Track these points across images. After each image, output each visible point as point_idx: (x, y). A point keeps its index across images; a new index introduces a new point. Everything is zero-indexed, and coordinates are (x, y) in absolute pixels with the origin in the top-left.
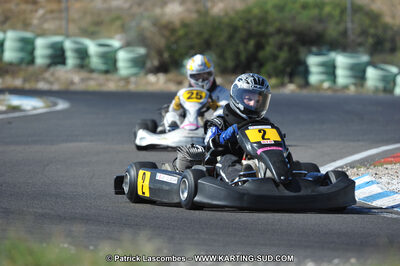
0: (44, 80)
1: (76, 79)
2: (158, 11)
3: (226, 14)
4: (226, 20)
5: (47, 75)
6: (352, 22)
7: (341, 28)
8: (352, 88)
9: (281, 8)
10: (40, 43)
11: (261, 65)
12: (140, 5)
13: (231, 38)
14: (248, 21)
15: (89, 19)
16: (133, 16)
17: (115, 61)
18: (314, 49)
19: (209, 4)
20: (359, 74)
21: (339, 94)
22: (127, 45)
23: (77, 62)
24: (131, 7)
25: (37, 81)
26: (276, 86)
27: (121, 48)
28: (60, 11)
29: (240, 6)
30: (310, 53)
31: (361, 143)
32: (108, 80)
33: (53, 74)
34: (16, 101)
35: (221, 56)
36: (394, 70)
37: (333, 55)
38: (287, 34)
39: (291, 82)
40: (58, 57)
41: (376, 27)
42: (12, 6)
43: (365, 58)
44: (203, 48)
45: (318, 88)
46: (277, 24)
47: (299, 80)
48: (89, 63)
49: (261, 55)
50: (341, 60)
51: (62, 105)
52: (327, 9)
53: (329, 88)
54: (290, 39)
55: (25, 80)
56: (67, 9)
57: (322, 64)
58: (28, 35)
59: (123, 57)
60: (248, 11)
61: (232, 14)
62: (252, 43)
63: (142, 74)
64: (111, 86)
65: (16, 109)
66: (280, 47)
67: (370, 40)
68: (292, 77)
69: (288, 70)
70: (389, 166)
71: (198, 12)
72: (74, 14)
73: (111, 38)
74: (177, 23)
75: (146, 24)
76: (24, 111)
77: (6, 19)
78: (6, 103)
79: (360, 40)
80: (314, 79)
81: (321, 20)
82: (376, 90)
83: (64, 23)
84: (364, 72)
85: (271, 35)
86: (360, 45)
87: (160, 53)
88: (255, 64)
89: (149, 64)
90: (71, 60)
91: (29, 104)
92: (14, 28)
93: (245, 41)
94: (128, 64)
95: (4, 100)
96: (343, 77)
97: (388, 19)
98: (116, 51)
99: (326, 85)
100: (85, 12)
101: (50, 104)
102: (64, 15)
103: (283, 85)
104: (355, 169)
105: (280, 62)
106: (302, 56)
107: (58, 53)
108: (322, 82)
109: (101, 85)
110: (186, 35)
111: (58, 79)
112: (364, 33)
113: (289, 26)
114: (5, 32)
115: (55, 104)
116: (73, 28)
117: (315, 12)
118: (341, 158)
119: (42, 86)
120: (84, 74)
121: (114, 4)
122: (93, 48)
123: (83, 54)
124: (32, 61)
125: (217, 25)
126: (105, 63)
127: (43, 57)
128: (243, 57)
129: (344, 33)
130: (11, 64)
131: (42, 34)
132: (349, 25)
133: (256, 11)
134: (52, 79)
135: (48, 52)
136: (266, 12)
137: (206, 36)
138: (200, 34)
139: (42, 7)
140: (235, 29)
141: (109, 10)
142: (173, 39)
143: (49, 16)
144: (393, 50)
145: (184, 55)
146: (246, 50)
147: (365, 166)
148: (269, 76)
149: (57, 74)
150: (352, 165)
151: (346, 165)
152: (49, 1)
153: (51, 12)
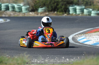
0: (4, 14)
1: (12, 14)
5: (5, 13)
8: (81, 14)
10: (3, 5)
11: (58, 9)
13: (50, 3)
17: (21, 9)
18: (71, 5)
20: (82, 11)
22: (24, 5)
23: (12, 9)
25: (2, 14)
26: (61, 15)
30: (70, 6)
31: (82, 28)
32: (20, 14)
33: (6, 13)
35: (48, 7)
36: (91, 10)
37: (76, 6)
38: (64, 1)
39: (65, 13)
40: (7, 8)
43: (84, 7)
44: (44, 5)
45: (72, 15)
47: (67, 13)
48: (15, 10)
49: (58, 7)
50: (78, 8)
51: (8, 20)
53: (75, 15)
54: (65, 3)
57: (73, 9)
59: (23, 8)
62: (55, 4)
63: (28, 12)
64: (21, 15)
66: (63, 5)
67: (85, 3)
70: (89, 34)
73: (20, 3)
79: (82, 3)
80: (71, 12)
82: (86, 15)
84: (83, 10)
85: (60, 2)
86: (82, 4)
87: (32, 7)
88: (56, 9)
89: (30, 9)
90: (11, 9)
93: (54, 3)
94: (25, 10)
96: (78, 12)
99: (74, 14)
101: (5, 20)
103: (63, 14)
104: (81, 35)
105: (62, 8)
106: (68, 7)
107: (7, 7)
108: (73, 13)
109: (18, 15)
110: (39, 2)
111: (7, 14)
112: (83, 1)
115: (7, 20)
116: (11, 1)
118: (77, 32)
119: (3, 16)
120: (14, 12)
122: (16, 6)
123: (13, 7)
124: (1, 10)
126: (19, 10)
127: (4, 8)
128: (53, 7)
129: (78, 1)
131: (3, 3)
134: (6, 14)
135: (5, 7)
137: (44, 2)
138: (42, 2)
142: (36, 3)
144: (90, 5)
145: (39, 7)
146: (54, 6)
147: (83, 34)
148: (60, 12)
149: (7, 13)
150: (80, 34)
151: (78, 34)
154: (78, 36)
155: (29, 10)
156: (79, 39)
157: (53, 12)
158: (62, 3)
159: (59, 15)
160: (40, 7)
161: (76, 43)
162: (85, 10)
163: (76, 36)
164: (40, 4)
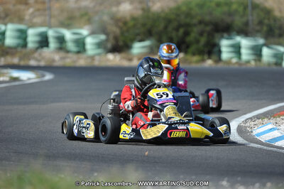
0: (34, 58)
1: (57, 57)
2: (114, 9)
3: (163, 11)
4: (163, 15)
5: (36, 55)
6: (252, 15)
7: (244, 19)
8: (253, 63)
9: (201, 6)
10: (31, 32)
11: (188, 47)
12: (101, 4)
13: (166, 27)
14: (178, 15)
15: (65, 15)
16: (97, 12)
17: (84, 45)
18: (225, 35)
19: (150, 4)
20: (257, 52)
21: (244, 67)
22: (92, 33)
26: (197, 62)
27: (89, 35)
28: (45, 10)
29: (173, 5)
30: (222, 37)
31: (264, 101)
32: (79, 58)
33: (40, 55)
34: (15, 74)
36: (282, 49)
37: (238, 39)
38: (206, 24)
39: (209, 58)
40: (44, 42)
41: (269, 19)
42: (10, 6)
43: (261, 41)
45: (228, 62)
46: (199, 18)
47: (214, 57)
48: (66, 46)
49: (189, 39)
50: (245, 43)
51: (48, 77)
52: (234, 7)
53: (237, 63)
54: (208, 28)
55: (21, 59)
56: (50, 8)
57: (232, 46)
58: (22, 27)
59: (90, 42)
60: (178, 8)
61: (167, 10)
62: (181, 31)
63: (103, 54)
64: (82, 62)
65: (16, 79)
66: (201, 34)
67: (265, 28)
68: (210, 54)
69: (206, 50)
71: (143, 9)
72: (55, 12)
73: (81, 28)
74: (128, 18)
75: (106, 18)
76: (22, 81)
77: (7, 15)
78: (9, 75)
79: (258, 28)
80: (226, 54)
81: (230, 14)
82: (269, 64)
83: (47, 18)
84: (261, 51)
85: (195, 25)
86: (258, 31)
87: (116, 38)
89: (109, 45)
90: (53, 44)
91: (26, 76)
92: (12, 22)
93: (177, 29)
94: (94, 47)
95: (7, 73)
96: (246, 54)
97: (277, 13)
98: (85, 38)
99: (234, 60)
100: (62, 10)
102: (47, 12)
103: (203, 60)
104: (260, 120)
105: (201, 44)
106: (216, 40)
108: (232, 58)
109: (74, 62)
110: (134, 26)
111: (43, 58)
112: (261, 23)
113: (207, 18)
114: (6, 24)
115: (43, 76)
116: (54, 21)
117: (225, 9)
118: (250, 112)
119: (33, 63)
120: (62, 54)
121: (84, 4)
122: (68, 35)
123: (61, 40)
124: (25, 45)
125: (156, 18)
126: (78, 46)
127: (33, 42)
129: (247, 24)
130: (10, 48)
131: (33, 26)
132: (250, 18)
133: (184, 8)
134: (39, 58)
135: (37, 39)
136: (191, 9)
137: (148, 26)
138: (144, 25)
139: (32, 7)
140: (169, 21)
141: (79, 9)
142: (125, 29)
143: (37, 13)
144: (280, 36)
145: (133, 40)
146: (177, 36)
147: (267, 117)
148: (194, 54)
149: (44, 55)
150: (258, 117)
151: (254, 117)
152: (36, 2)
153: (38, 10)
154: (253, 123)
155: (105, 48)
156: (256, 131)
158: (200, 28)
159: (190, 63)
160: (139, 38)
161: (251, 142)
162: (265, 51)
163: (248, 124)
164: (137, 31)
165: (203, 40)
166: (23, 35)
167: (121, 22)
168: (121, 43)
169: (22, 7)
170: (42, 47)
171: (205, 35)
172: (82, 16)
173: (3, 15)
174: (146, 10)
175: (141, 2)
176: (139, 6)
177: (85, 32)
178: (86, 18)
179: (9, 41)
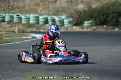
2: (76, 7)
3: (97, 8)
4: (97, 9)
5: (43, 27)
9: (113, 5)
10: (41, 17)
11: (108, 23)
12: (70, 5)
13: (98, 15)
14: (103, 10)
15: (55, 10)
16: (69, 9)
17: (63, 22)
19: (91, 5)
22: (67, 18)
23: (52, 23)
24: (68, 6)
25: (40, 29)
26: (112, 29)
27: (65, 18)
28: (46, 8)
29: (101, 5)
32: (61, 28)
33: (45, 27)
34: (34, 35)
35: (96, 20)
38: (115, 13)
39: (117, 28)
40: (46, 22)
42: (32, 7)
44: (90, 18)
46: (112, 10)
47: (119, 27)
48: (56, 23)
49: (108, 19)
54: (116, 15)
55: (37, 29)
56: (49, 7)
58: (37, 15)
59: (66, 21)
60: (103, 6)
61: (98, 7)
62: (105, 16)
63: (72, 27)
64: (62, 30)
65: (34, 37)
66: (113, 17)
68: (117, 26)
69: (116, 24)
71: (88, 7)
72: (51, 9)
73: (62, 15)
74: (82, 11)
75: (72, 11)
76: (37, 38)
77: (30, 10)
78: (32, 36)
83: (48, 11)
85: (110, 13)
87: (77, 20)
88: (106, 22)
89: (74, 23)
90: (50, 23)
91: (39, 36)
92: (33, 13)
93: (103, 16)
95: (31, 35)
98: (64, 20)
102: (48, 9)
103: (114, 28)
107: (46, 20)
110: (85, 14)
111: (46, 28)
113: (116, 11)
114: (30, 14)
116: (50, 13)
119: (42, 30)
121: (63, 5)
123: (54, 21)
124: (38, 23)
125: (94, 11)
126: (61, 23)
127: (42, 22)
128: (102, 20)
130: (32, 24)
131: (41, 15)
133: (106, 6)
134: (44, 28)
136: (109, 7)
137: (91, 14)
138: (89, 14)
139: (41, 7)
140: (99, 12)
141: (61, 7)
142: (81, 16)
143: (43, 9)
145: (84, 20)
146: (103, 18)
148: (110, 26)
152: (43, 5)
153: (44, 8)
155: (72, 24)
157: (101, 26)
158: (113, 15)
159: (109, 29)
160: (86, 19)
164: (86, 16)
165: (114, 20)
166: (37, 19)
167: (79, 13)
168: (79, 22)
169: (37, 7)
170: (45, 24)
171: (115, 17)
172: (62, 10)
173: (29, 10)
174: (90, 7)
175: (87, 4)
176: (87, 6)
177: (64, 17)
178: (64, 11)
179: (32, 21)
